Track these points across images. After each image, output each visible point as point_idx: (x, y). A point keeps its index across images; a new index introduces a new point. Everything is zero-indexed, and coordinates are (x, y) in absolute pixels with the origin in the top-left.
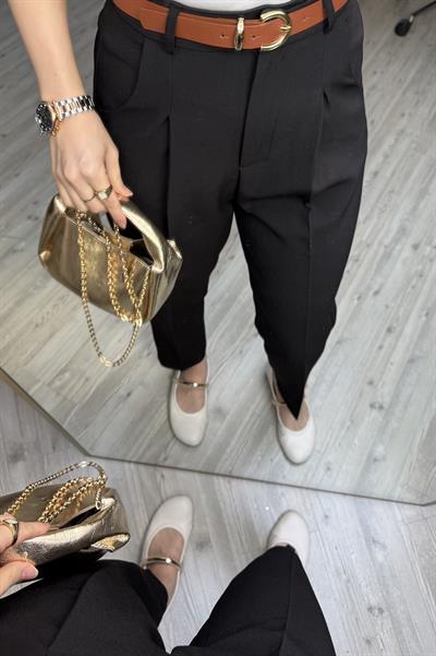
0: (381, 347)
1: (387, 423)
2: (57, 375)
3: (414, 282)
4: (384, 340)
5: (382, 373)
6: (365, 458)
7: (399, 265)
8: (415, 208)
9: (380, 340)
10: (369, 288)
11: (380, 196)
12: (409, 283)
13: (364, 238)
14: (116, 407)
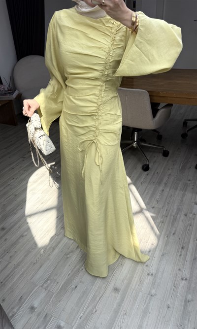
0: (181, 255)
1: (190, 285)
2: (44, 283)
3: (188, 228)
4: (181, 252)
5: (183, 265)
6: (184, 301)
7: (181, 222)
8: (182, 201)
9: (180, 252)
10: (170, 232)
11: (167, 198)
12: (187, 228)
13: (164, 214)
14: (72, 292)
